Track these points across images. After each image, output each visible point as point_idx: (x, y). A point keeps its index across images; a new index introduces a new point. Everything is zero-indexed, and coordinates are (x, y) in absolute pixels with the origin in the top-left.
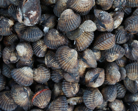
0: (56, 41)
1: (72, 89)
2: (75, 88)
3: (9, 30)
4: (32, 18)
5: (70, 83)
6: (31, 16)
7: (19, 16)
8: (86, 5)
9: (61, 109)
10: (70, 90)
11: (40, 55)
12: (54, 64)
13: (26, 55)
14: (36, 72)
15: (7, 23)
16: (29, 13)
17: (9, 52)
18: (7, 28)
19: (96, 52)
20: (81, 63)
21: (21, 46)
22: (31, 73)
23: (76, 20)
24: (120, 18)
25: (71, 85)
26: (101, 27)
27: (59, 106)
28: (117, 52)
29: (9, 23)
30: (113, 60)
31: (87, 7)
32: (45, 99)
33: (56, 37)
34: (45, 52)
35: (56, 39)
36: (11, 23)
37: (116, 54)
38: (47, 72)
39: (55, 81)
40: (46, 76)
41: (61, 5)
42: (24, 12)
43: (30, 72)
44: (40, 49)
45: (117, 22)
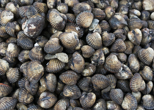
0: (36, 54)
1: (26, 97)
2: (29, 98)
3: (13, 31)
4: (30, 29)
5: (28, 92)
6: (30, 28)
7: (24, 24)
8: (69, 41)
9: (7, 103)
10: (23, 96)
11: (20, 59)
12: (25, 71)
13: (11, 52)
14: (10, 69)
15: (15, 25)
16: (31, 25)
17: (4, 46)
18: (13, 29)
19: (60, 83)
20: (43, 81)
21: (12, 45)
22: (6, 67)
23: (57, 47)
24: (90, 69)
25: (27, 93)
26: (72, 64)
27: (7, 101)
28: (73, 91)
29: (17, 26)
30: (67, 96)
31: (69, 43)
32: (2, 91)
33: (37, 52)
34: (26, 59)
35: (37, 53)
36: (17, 27)
37: (72, 92)
38: (18, 74)
39: (20, 86)
40: (15, 76)
41: (56, 35)
42: (28, 23)
43: (5, 65)
44: (24, 55)
45: (87, 71)
